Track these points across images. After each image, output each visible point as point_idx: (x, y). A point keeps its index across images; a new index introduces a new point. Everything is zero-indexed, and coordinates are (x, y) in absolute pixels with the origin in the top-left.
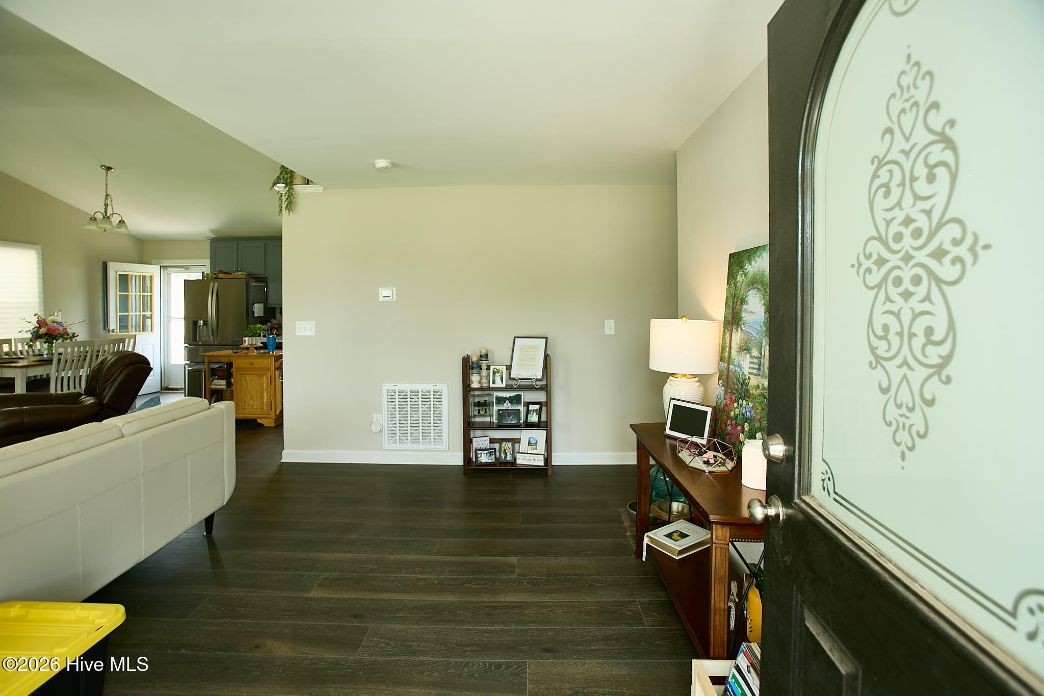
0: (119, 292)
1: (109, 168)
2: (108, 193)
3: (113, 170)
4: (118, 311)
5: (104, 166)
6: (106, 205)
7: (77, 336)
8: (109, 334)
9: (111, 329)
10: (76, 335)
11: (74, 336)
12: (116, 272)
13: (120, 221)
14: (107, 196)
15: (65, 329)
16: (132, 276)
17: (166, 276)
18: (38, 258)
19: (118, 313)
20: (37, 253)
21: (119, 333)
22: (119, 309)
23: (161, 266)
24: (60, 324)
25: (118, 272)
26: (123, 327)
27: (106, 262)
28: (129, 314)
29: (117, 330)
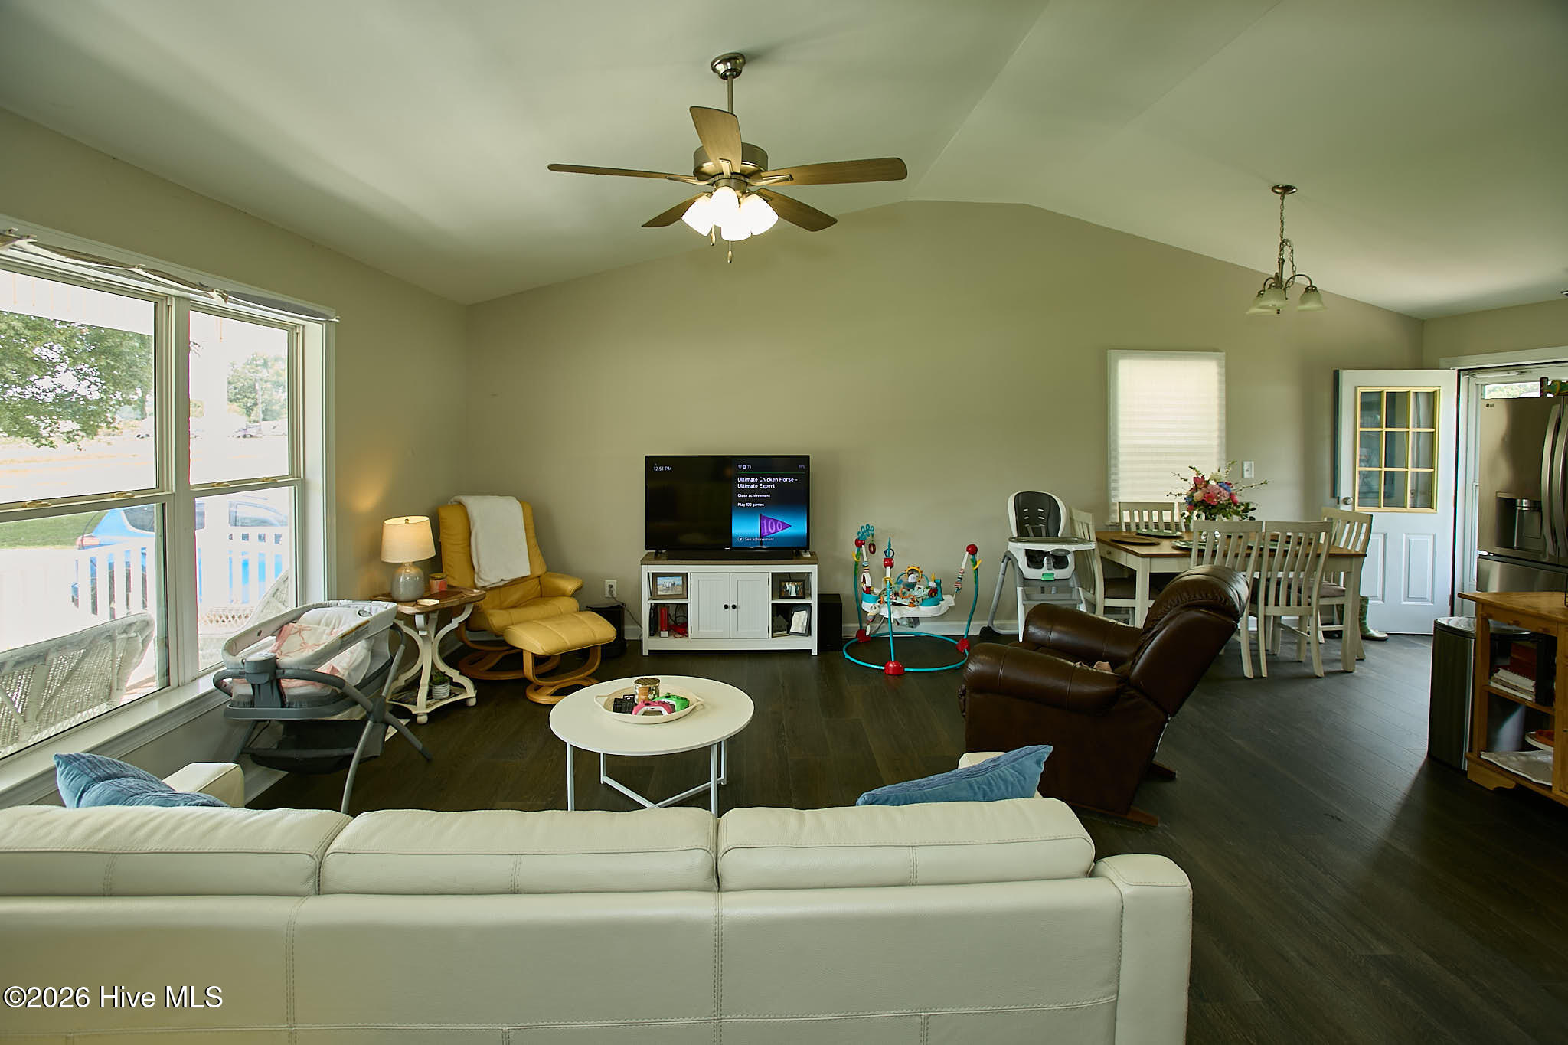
0: (1361, 427)
1: (1287, 189)
2: (1284, 238)
3: (1295, 190)
4: (1357, 465)
5: (1277, 187)
6: (1281, 262)
7: (1254, 509)
8: (1336, 507)
9: (1342, 497)
10: (1250, 508)
11: (1247, 510)
12: (1356, 389)
13: (1307, 288)
14: (1284, 242)
15: (1231, 496)
16: (1392, 396)
17: (1473, 387)
18: (1219, 374)
19: (1358, 469)
20: (1219, 366)
21: (1359, 506)
22: (1360, 460)
23: (1459, 371)
24: (1225, 486)
25: (1359, 388)
26: (1367, 494)
27: (1338, 371)
28: (1381, 471)
29: (1354, 499)
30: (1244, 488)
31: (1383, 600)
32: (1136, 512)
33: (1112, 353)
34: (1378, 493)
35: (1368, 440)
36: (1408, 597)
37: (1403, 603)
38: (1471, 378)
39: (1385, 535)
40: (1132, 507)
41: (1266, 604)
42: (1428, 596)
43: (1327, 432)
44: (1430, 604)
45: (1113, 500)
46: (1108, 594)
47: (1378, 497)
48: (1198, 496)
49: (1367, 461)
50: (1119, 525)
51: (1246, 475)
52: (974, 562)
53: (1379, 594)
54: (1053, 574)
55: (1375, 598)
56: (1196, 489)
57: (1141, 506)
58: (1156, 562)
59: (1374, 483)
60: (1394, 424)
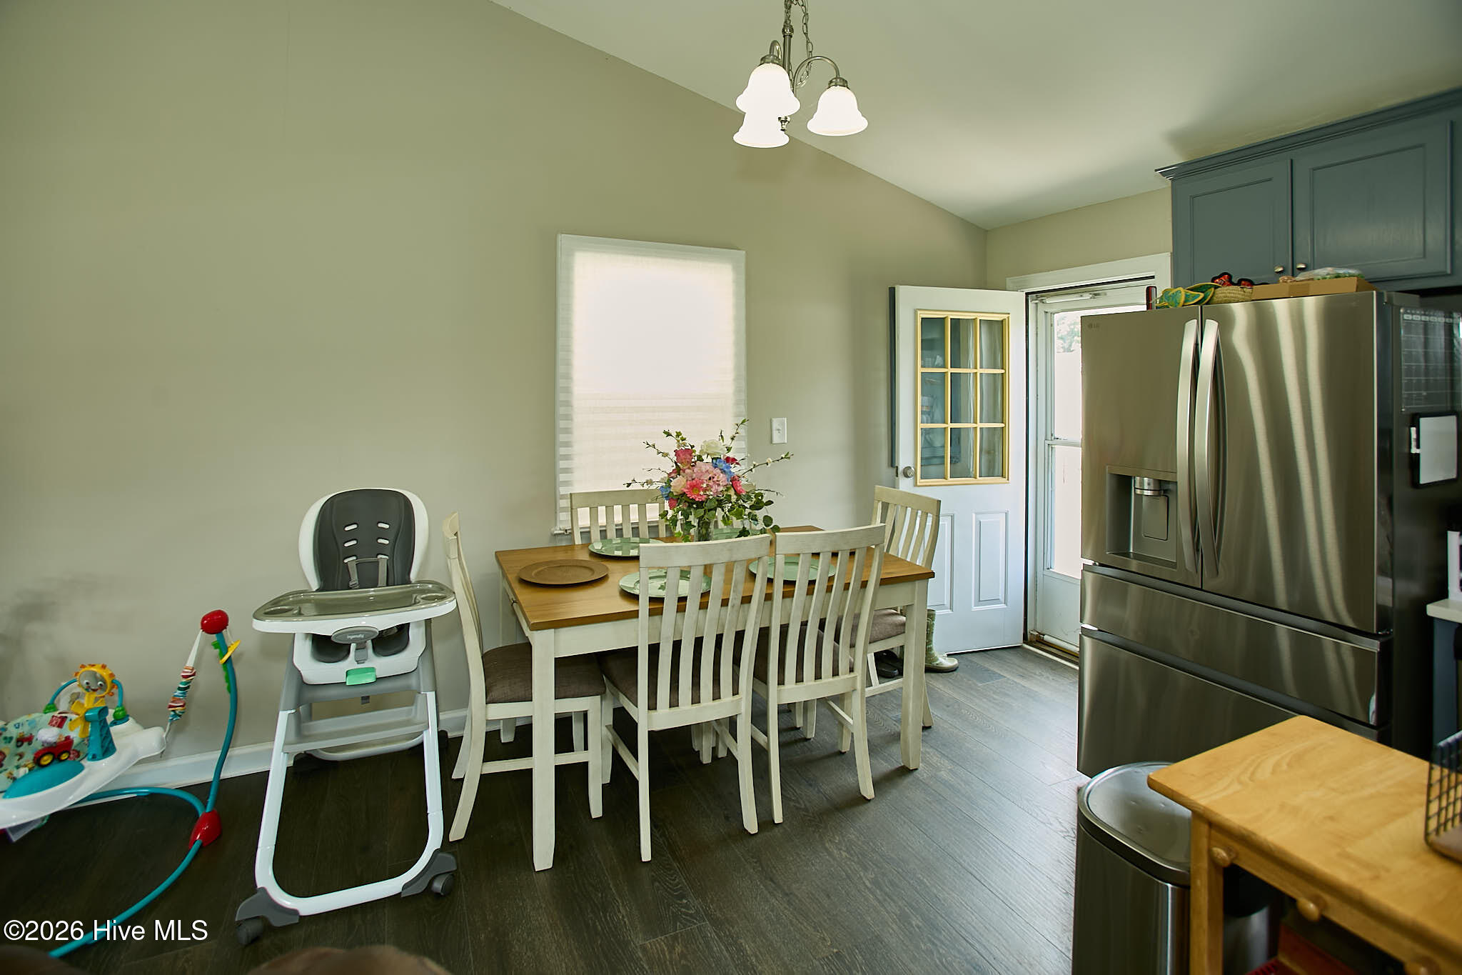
0: (922, 367)
4: (918, 422)
6: (789, 32)
7: (770, 503)
9: (901, 469)
10: (765, 500)
11: (758, 505)
12: (915, 311)
15: (733, 482)
16: (956, 322)
17: (1041, 315)
18: (736, 282)
19: (920, 426)
20: (735, 269)
21: (922, 478)
22: (923, 413)
23: (1027, 294)
24: (723, 465)
25: (919, 312)
26: (931, 460)
27: (894, 288)
28: (945, 429)
29: (916, 469)
30: (755, 466)
31: (951, 608)
32: (602, 509)
33: (564, 240)
34: (943, 457)
35: (931, 385)
36: (979, 601)
37: (975, 609)
38: (1040, 305)
39: (952, 517)
40: (594, 500)
41: (781, 682)
42: (1001, 597)
43: (883, 374)
44: (1003, 606)
45: (563, 490)
46: (494, 694)
47: (943, 463)
48: (679, 484)
49: (929, 414)
50: (569, 534)
51: (776, 439)
52: (223, 647)
53: (947, 602)
54: (373, 669)
55: (942, 606)
56: (678, 471)
57: (609, 499)
58: (567, 634)
59: (938, 444)
60: (960, 365)
